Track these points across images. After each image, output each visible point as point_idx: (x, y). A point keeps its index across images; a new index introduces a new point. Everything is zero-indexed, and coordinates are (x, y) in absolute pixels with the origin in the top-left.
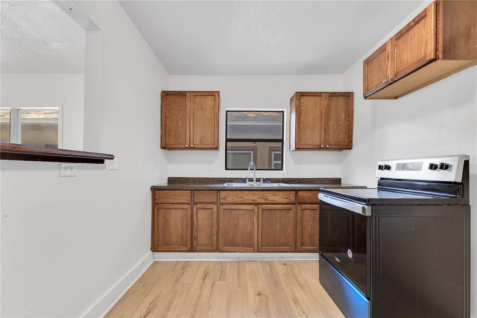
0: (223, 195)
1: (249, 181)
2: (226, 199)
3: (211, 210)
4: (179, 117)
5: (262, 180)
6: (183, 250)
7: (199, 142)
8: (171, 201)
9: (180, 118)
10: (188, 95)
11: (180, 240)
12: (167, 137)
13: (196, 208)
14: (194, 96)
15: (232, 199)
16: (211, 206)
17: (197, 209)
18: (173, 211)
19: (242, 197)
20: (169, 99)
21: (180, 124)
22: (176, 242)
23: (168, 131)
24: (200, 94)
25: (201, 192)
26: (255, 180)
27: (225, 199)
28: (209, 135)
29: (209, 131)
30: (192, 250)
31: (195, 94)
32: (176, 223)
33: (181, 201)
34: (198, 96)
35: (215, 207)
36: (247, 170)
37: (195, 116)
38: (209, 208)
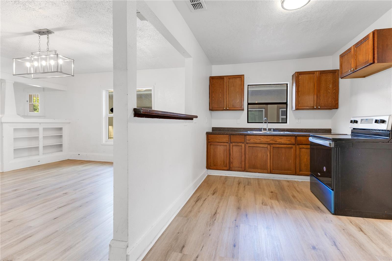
0: (248, 138)
1: (264, 130)
2: (250, 140)
3: (241, 147)
4: (220, 91)
5: (272, 130)
6: (225, 169)
7: (232, 106)
8: (217, 140)
9: (221, 92)
10: (225, 78)
11: (223, 164)
12: (214, 103)
13: (232, 145)
14: (229, 78)
15: (254, 140)
16: (240, 144)
17: (233, 146)
18: (219, 147)
19: (260, 140)
20: (214, 81)
21: (220, 96)
22: (221, 164)
23: (214, 100)
24: (232, 77)
25: (235, 136)
26: (267, 129)
27: (249, 140)
28: (238, 102)
29: (238, 99)
30: (230, 169)
31: (229, 77)
32: (220, 154)
33: (223, 141)
34: (231, 78)
35: (243, 145)
36: (262, 123)
37: (229, 90)
38: (240, 145)
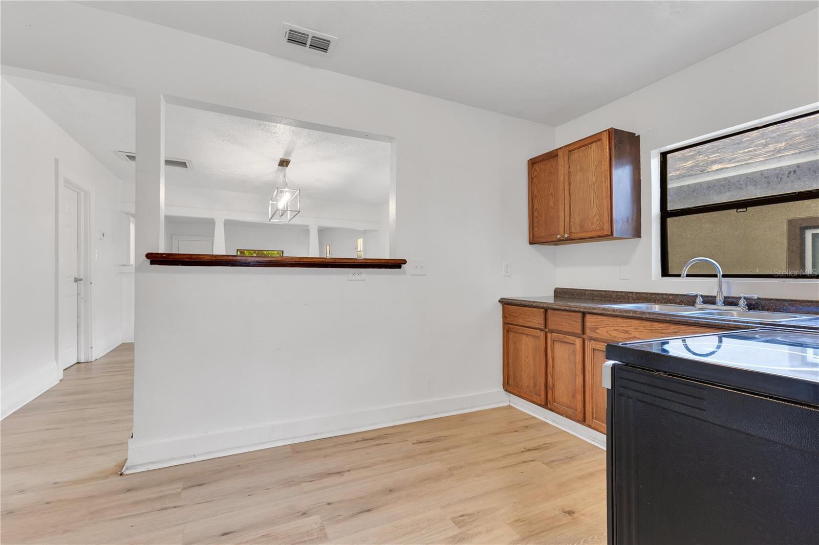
0: (591, 323)
2: (597, 331)
3: (572, 346)
4: (550, 193)
5: (742, 303)
6: (534, 400)
7: (579, 228)
8: (521, 322)
9: (552, 194)
10: (560, 153)
11: (532, 385)
12: (536, 226)
13: (551, 338)
14: (570, 151)
15: (607, 332)
16: (571, 339)
17: (553, 341)
18: (524, 338)
20: (537, 169)
21: (551, 204)
22: (528, 386)
23: (537, 217)
24: (578, 145)
25: (558, 312)
26: (719, 300)
27: (594, 329)
28: (594, 214)
29: (595, 206)
30: (546, 405)
31: (571, 148)
32: (527, 357)
33: (531, 324)
34: (575, 149)
35: (578, 342)
37: (572, 185)
38: (569, 341)
